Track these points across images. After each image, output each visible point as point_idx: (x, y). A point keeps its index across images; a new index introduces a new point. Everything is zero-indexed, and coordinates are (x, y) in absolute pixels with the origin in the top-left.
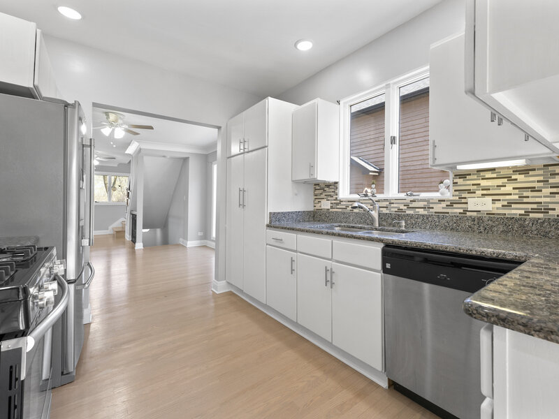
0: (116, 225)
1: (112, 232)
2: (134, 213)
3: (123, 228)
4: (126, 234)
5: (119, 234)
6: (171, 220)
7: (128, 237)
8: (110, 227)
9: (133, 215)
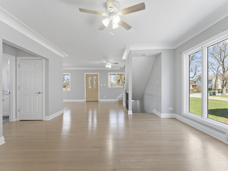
0: (120, 97)
1: (118, 101)
2: (127, 92)
3: (122, 99)
4: (123, 102)
5: (120, 102)
6: (145, 96)
7: (124, 105)
8: (117, 98)
9: (126, 93)
